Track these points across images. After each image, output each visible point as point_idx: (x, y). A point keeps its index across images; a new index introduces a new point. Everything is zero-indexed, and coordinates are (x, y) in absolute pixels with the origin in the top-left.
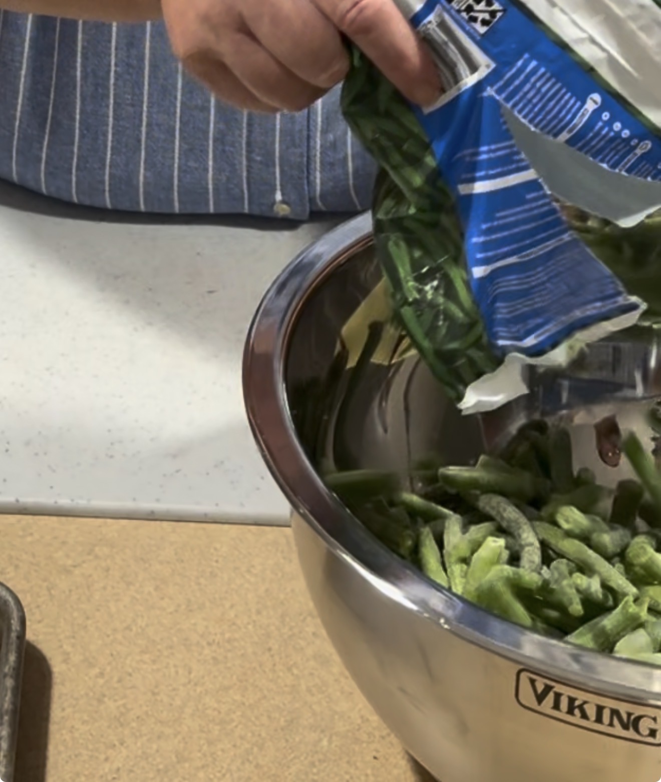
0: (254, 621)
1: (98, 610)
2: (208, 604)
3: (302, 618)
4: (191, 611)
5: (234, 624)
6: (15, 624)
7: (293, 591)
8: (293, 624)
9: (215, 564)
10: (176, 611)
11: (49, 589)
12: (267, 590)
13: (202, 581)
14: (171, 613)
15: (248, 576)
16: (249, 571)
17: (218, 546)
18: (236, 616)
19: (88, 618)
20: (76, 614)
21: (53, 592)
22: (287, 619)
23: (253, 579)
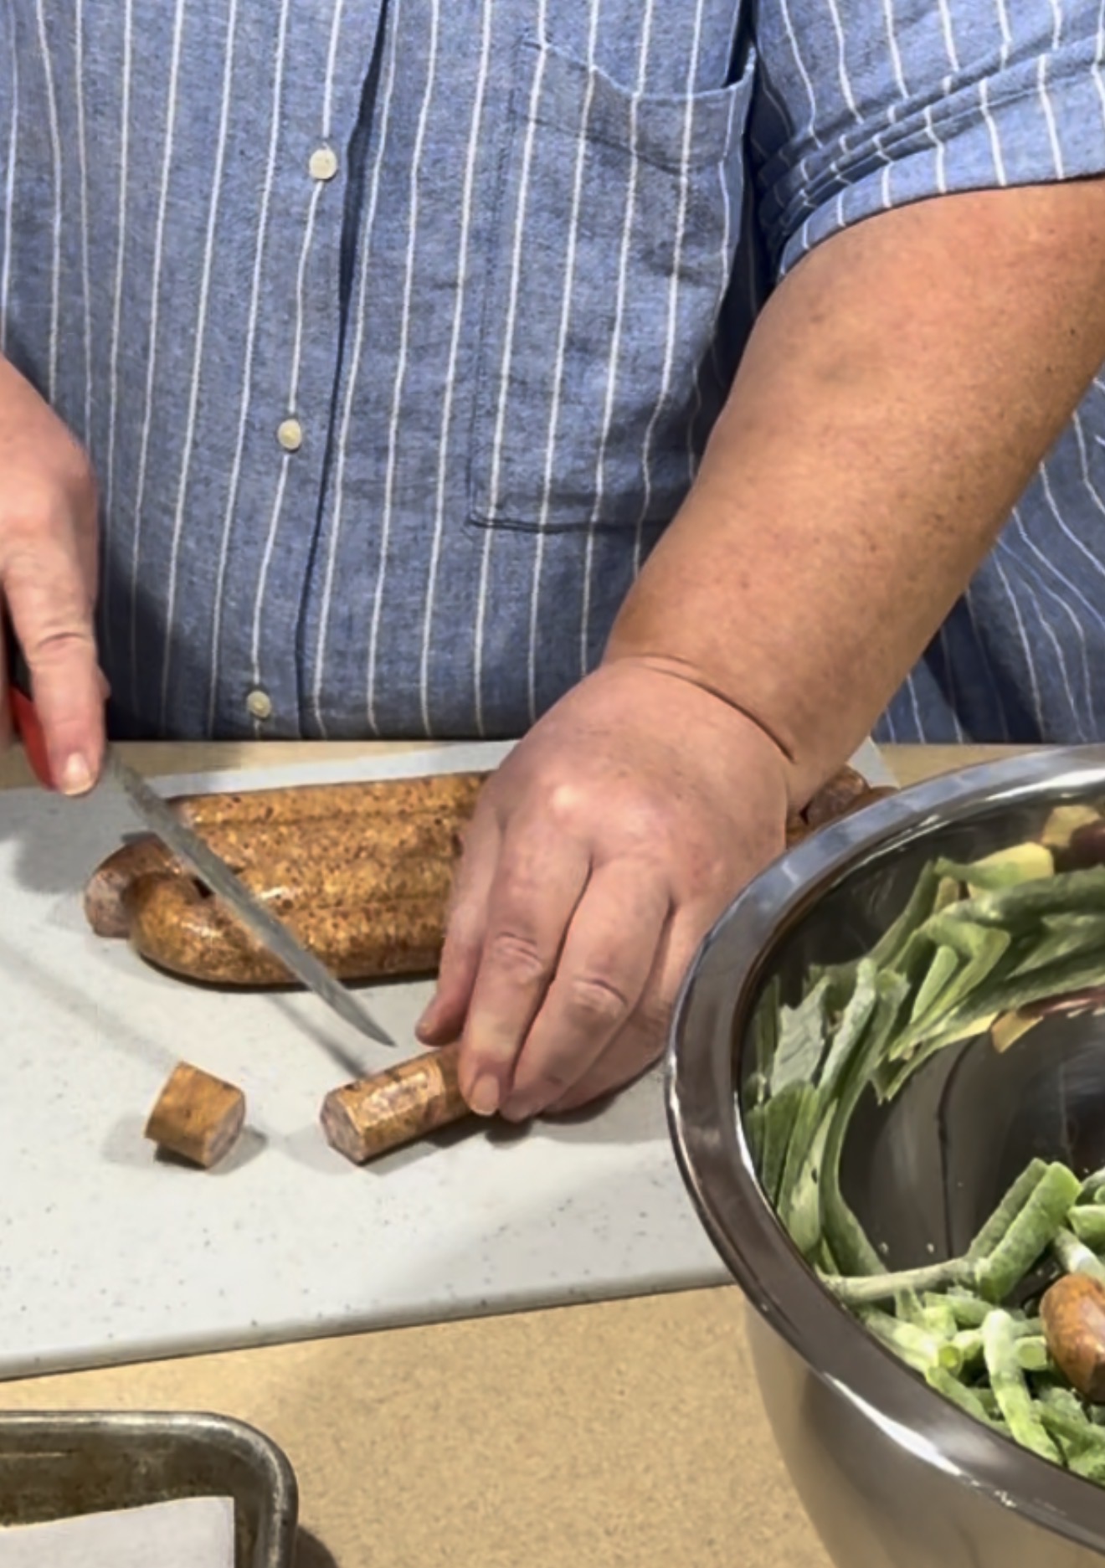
0: (685, 1495)
1: (420, 1475)
2: (605, 1465)
3: (766, 1488)
4: (578, 1476)
5: (650, 1499)
6: (280, 1502)
7: (750, 1442)
8: (751, 1499)
9: (618, 1398)
10: (552, 1477)
11: (336, 1441)
12: (706, 1443)
13: (597, 1426)
14: (543, 1481)
15: (675, 1418)
16: (675, 1409)
17: (623, 1367)
18: (655, 1486)
19: (402, 1489)
20: (381, 1483)
21: (344, 1444)
22: (741, 1490)
23: (683, 1424)
